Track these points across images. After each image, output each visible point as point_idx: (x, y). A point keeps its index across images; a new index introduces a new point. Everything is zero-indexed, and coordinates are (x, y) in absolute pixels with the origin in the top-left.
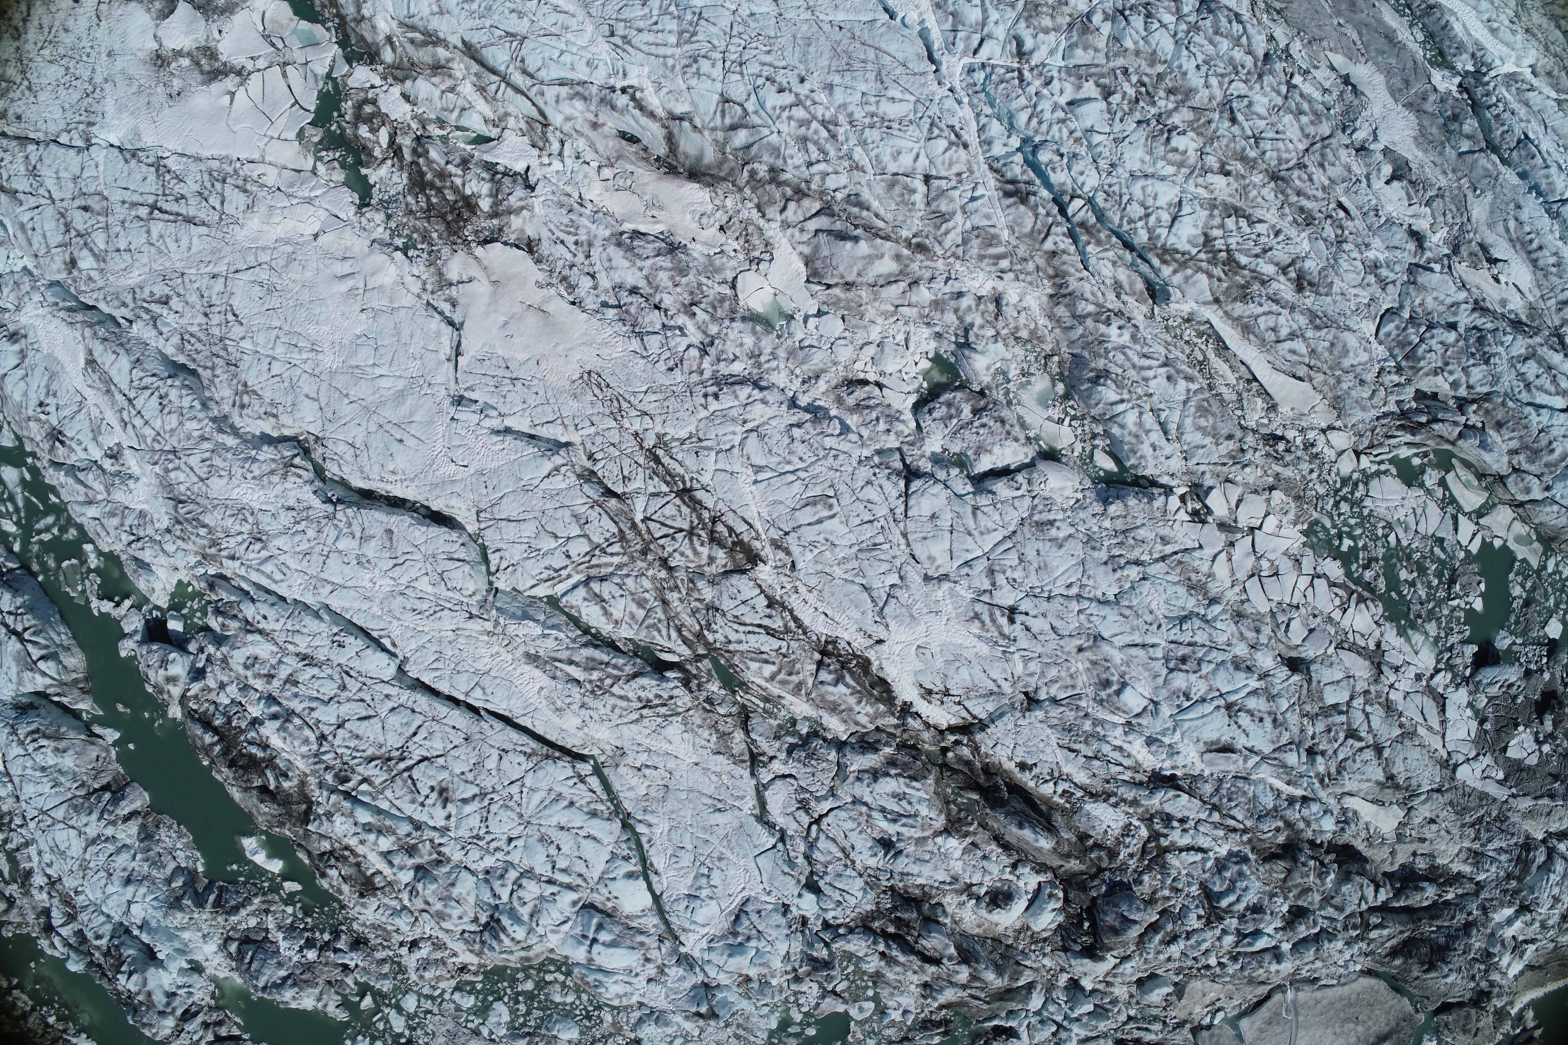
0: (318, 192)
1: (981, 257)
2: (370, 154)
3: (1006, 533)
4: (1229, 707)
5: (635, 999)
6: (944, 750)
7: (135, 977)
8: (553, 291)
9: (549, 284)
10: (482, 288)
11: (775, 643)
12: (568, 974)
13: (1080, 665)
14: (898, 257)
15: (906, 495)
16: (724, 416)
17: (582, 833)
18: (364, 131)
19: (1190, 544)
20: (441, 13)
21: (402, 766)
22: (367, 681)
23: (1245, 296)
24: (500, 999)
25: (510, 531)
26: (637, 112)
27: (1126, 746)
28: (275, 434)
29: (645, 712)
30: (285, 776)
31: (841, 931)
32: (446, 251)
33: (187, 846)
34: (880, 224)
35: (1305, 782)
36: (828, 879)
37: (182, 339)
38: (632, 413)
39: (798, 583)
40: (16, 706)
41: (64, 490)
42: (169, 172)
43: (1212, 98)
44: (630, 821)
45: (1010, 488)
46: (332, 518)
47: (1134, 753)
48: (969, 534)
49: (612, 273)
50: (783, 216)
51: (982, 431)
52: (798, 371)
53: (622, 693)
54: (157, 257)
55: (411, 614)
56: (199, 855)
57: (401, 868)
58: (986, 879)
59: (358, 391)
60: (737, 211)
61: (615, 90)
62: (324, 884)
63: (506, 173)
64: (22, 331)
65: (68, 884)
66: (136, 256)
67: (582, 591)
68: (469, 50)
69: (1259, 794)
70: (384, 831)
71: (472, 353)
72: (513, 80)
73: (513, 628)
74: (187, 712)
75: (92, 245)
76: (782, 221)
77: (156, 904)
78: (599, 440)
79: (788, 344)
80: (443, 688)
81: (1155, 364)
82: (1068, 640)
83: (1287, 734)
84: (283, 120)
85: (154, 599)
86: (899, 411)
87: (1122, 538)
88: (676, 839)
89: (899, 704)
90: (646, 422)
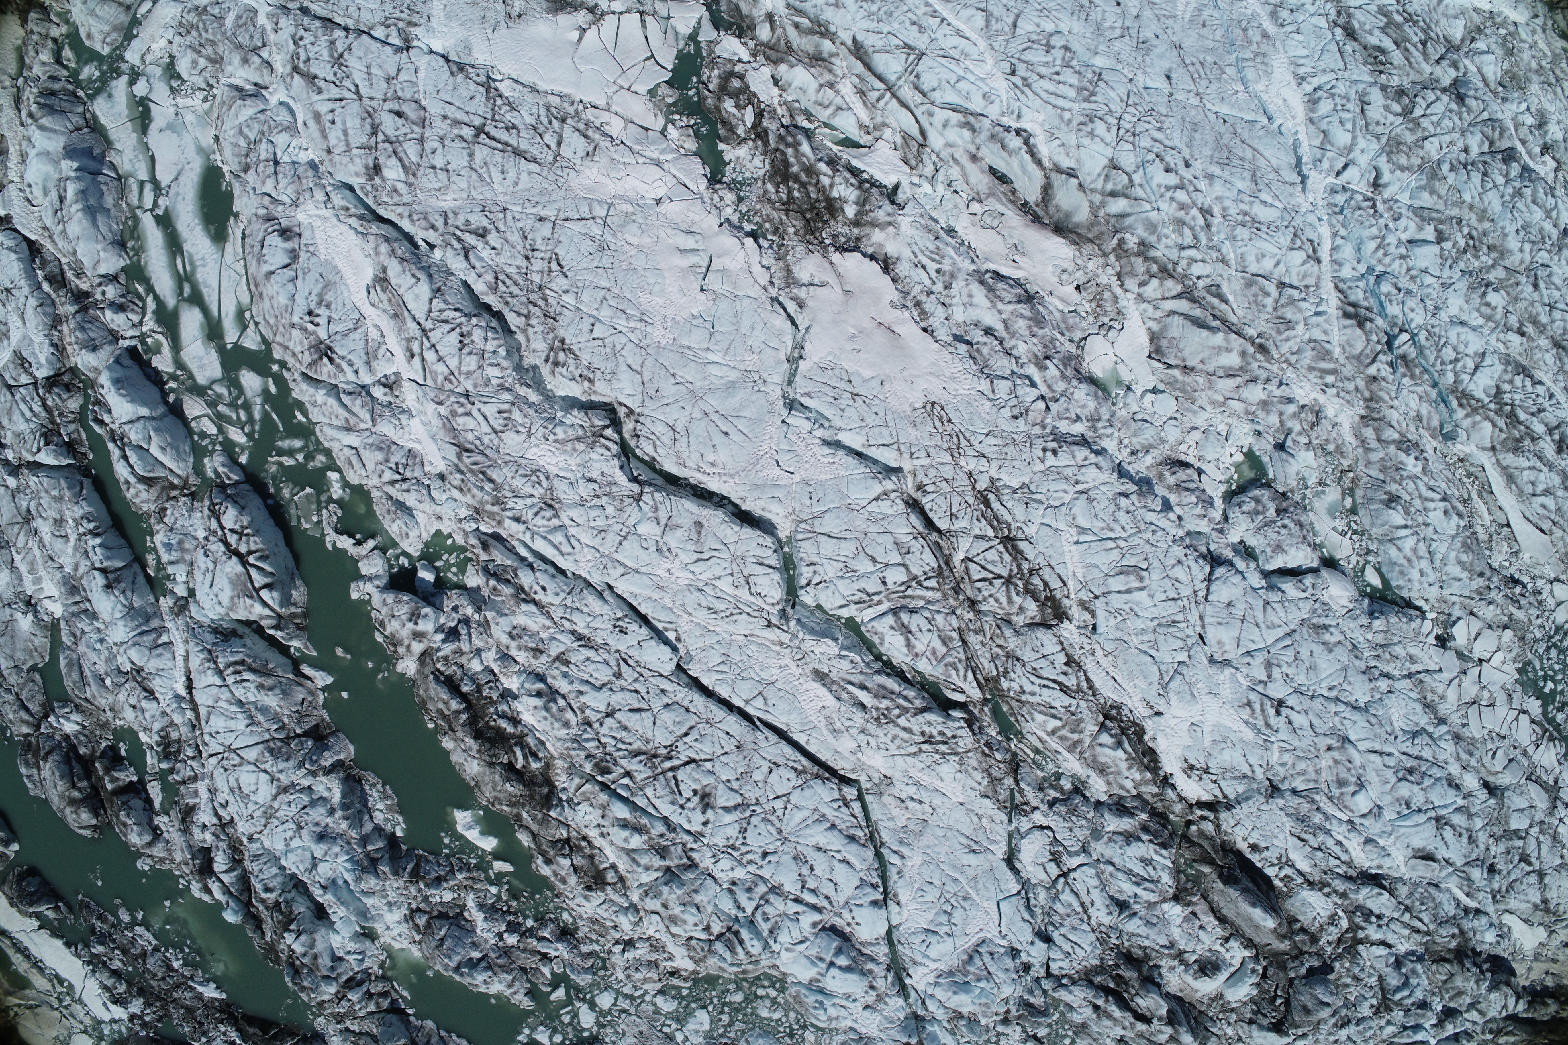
0: (669, 157)
1: (1311, 369)
2: (730, 130)
3: (1288, 630)
4: (1438, 819)
5: (849, 1023)
6: (1189, 823)
7: (303, 938)
8: (907, 314)
9: (905, 306)
10: (832, 294)
11: (1067, 700)
12: (782, 990)
13: (1325, 762)
14: (1243, 354)
15: (1209, 579)
16: (1059, 474)
17: (838, 856)
18: (729, 105)
19: (1433, 667)
20: (836, 5)
21: (668, 765)
22: (642, 671)
23: (1517, 450)
24: (704, 1007)
25: (828, 547)
26: (1028, 157)
27: (1345, 842)
28: (587, 399)
29: (925, 747)
30: (535, 756)
31: (1064, 981)
32: (800, 249)
33: (389, 808)
34: (1234, 319)
35: (1480, 895)
36: (1063, 930)
37: (496, 278)
38: (970, 452)
39: (1096, 646)
40: (216, 631)
41: (316, 410)
42: (501, 96)
43: (1522, 262)
44: (883, 851)
45: (1298, 588)
46: (637, 499)
47: (1351, 850)
48: (1257, 626)
49: (970, 309)
50: (1142, 290)
51: (1283, 531)
52: (1126, 442)
53: (907, 725)
54: (478, 184)
55: (706, 612)
56: (401, 819)
57: (647, 868)
58: (1198, 948)
59: (687, 373)
60: (1098, 276)
61: (1007, 129)
62: (546, 871)
63: (874, 183)
64: (297, 229)
65: (243, 828)
66: (454, 178)
67: (890, 620)
68: (858, 50)
69: (1445, 901)
70: (638, 829)
71: (815, 359)
72: (901, 93)
73: (810, 643)
74: (427, 670)
75: (402, 155)
76: (1139, 295)
77: (348, 865)
78: (932, 473)
79: (1122, 413)
80: (724, 692)
81: (1437, 496)
82: (1321, 737)
83: (1476, 850)
84: (635, 71)
85: (405, 545)
86: (1211, 497)
87: (1380, 651)
88: (926, 873)
89: (1162, 774)
90: (983, 464)
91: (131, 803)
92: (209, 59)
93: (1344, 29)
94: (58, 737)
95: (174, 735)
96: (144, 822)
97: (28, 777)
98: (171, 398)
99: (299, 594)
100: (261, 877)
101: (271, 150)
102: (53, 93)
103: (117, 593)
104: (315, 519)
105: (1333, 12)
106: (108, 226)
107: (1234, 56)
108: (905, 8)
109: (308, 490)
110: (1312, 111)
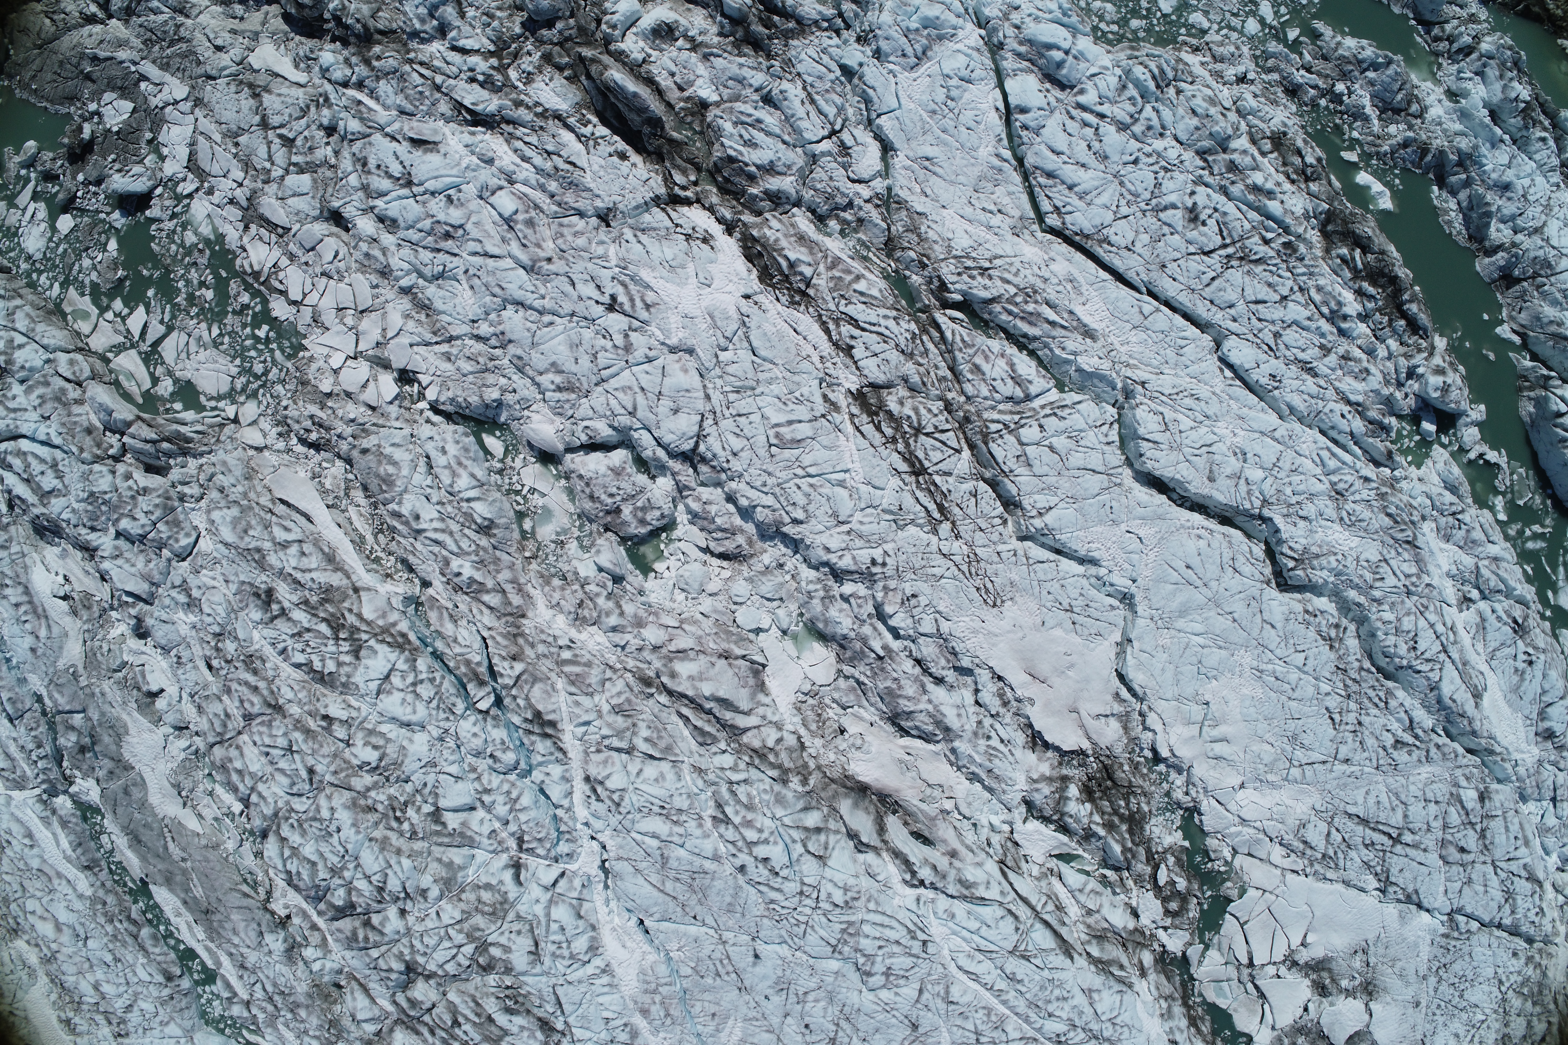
0: (1233, 830)
1: (589, 664)
2: (1178, 861)
3: (605, 385)
4: (409, 184)
6: (698, 184)
7: (1513, 96)
8: (1019, 693)
9: (1020, 701)
10: (1088, 708)
11: (851, 310)
12: (1095, 29)
13: (552, 246)
14: (673, 675)
15: (700, 436)
16: (869, 541)
17: (1065, 159)
18: (1182, 884)
19: (421, 349)
20: (1090, 991)
21: (1230, 250)
22: (1255, 340)
23: (327, 591)
25: (1095, 461)
26: (912, 859)
27: (518, 161)
28: (1308, 595)
29: (987, 265)
30: (1344, 260)
31: (825, 25)
32: (1118, 750)
33: (1445, 212)
34: (685, 711)
35: (344, 101)
36: (832, 76)
37: (1386, 704)
38: (957, 559)
39: (819, 366)
41: (1519, 576)
42: (1377, 875)
43: (329, 798)
44: (1015, 163)
45: (595, 430)
46: (1265, 502)
47: (510, 153)
48: (643, 390)
49: (958, 703)
50: (780, 735)
51: (614, 490)
52: (789, 578)
54: (1400, 790)
55: (1200, 396)
57: (1240, 152)
58: (675, 54)
59: (1222, 623)
60: (824, 746)
61: (931, 887)
63: (1048, 821)
64: (1539, 740)
66: (1419, 794)
67: (1033, 390)
68: (1067, 949)
69: (392, 96)
70: (1256, 189)
71: (1106, 644)
72: (1029, 912)
73: (1103, 367)
75: (1462, 813)
76: (782, 731)
77: (1483, 161)
78: (995, 537)
79: (794, 607)
80: (1178, 320)
81: (429, 535)
82: (561, 271)
83: (354, 150)
84: (1258, 909)
85: (1445, 455)
86: (691, 523)
87: (490, 365)
88: (974, 139)
89: (737, 235)
90: (945, 547)
93: (553, 1030)
99: (1527, 409)
100: (1548, 152)
101: (1558, 810)
108: (1027, 996)
110: (593, 939)
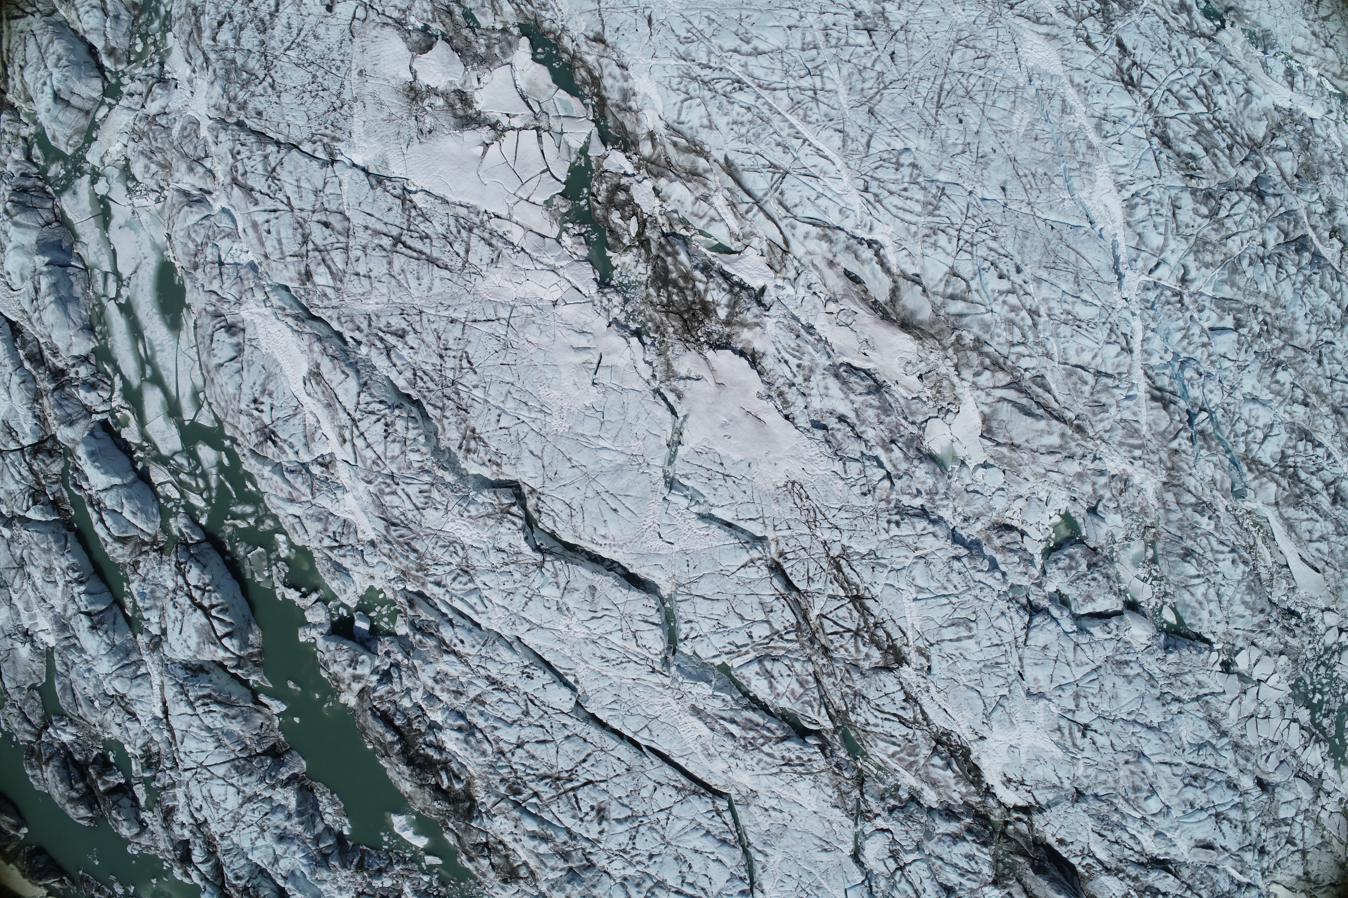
0: (564, 263)
1: (1121, 444)
2: (617, 239)
3: (1094, 666)
6: (1007, 823)
8: (771, 404)
9: (769, 397)
10: (706, 387)
11: (904, 730)
13: (1123, 773)
14: (1063, 435)
15: (1028, 627)
16: (901, 542)
17: (712, 857)
18: (615, 216)
19: (1218, 690)
20: (710, 127)
21: (569, 786)
22: (546, 710)
23: (1297, 504)
25: (703, 607)
26: (878, 267)
27: (1138, 835)
28: (495, 479)
29: (784, 768)
30: (458, 778)
32: (679, 346)
33: (337, 813)
34: (1056, 406)
35: (1252, 873)
37: (415, 374)
38: (826, 525)
39: (931, 685)
40: (186, 666)
41: (264, 482)
42: (415, 207)
43: (1309, 341)
44: (751, 850)
45: (1104, 631)
46: (540, 566)
47: (1143, 841)
48: (1068, 665)
49: (826, 400)
50: (976, 379)
51: (1092, 583)
52: (959, 510)
53: (770, 751)
54: (396, 290)
55: (599, 660)
56: (347, 821)
57: (553, 869)
59: (582, 458)
60: (938, 366)
61: (860, 241)
62: (468, 865)
63: (743, 286)
64: (241, 325)
65: (215, 828)
66: (376, 284)
67: (756, 667)
68: (729, 168)
69: (1221, 880)
70: (545, 839)
71: (692, 445)
72: (767, 207)
73: (688, 686)
74: (366, 705)
75: (330, 262)
76: (974, 383)
77: (305, 861)
78: (792, 542)
79: (957, 485)
80: (616, 725)
81: (1226, 549)
82: (1120, 754)
83: (1249, 838)
84: (533, 183)
85: (343, 598)
86: (1032, 555)
87: (1173, 680)
88: (786, 868)
89: (985, 786)
90: (836, 534)
91: (120, 803)
92: (159, 164)
93: (1160, 138)
94: (56, 745)
95: (154, 749)
96: (132, 817)
97: (33, 776)
98: (139, 466)
99: (255, 637)
100: (232, 867)
101: (216, 254)
102: (24, 190)
103: (101, 633)
104: (266, 574)
105: (1151, 123)
106: (78, 313)
107: (1062, 166)
108: (771, 130)
109: (260, 549)
110: (1130, 215)
